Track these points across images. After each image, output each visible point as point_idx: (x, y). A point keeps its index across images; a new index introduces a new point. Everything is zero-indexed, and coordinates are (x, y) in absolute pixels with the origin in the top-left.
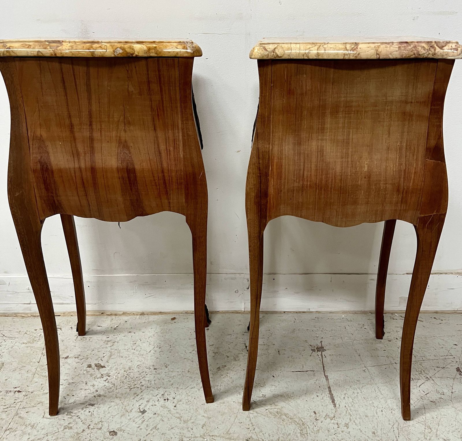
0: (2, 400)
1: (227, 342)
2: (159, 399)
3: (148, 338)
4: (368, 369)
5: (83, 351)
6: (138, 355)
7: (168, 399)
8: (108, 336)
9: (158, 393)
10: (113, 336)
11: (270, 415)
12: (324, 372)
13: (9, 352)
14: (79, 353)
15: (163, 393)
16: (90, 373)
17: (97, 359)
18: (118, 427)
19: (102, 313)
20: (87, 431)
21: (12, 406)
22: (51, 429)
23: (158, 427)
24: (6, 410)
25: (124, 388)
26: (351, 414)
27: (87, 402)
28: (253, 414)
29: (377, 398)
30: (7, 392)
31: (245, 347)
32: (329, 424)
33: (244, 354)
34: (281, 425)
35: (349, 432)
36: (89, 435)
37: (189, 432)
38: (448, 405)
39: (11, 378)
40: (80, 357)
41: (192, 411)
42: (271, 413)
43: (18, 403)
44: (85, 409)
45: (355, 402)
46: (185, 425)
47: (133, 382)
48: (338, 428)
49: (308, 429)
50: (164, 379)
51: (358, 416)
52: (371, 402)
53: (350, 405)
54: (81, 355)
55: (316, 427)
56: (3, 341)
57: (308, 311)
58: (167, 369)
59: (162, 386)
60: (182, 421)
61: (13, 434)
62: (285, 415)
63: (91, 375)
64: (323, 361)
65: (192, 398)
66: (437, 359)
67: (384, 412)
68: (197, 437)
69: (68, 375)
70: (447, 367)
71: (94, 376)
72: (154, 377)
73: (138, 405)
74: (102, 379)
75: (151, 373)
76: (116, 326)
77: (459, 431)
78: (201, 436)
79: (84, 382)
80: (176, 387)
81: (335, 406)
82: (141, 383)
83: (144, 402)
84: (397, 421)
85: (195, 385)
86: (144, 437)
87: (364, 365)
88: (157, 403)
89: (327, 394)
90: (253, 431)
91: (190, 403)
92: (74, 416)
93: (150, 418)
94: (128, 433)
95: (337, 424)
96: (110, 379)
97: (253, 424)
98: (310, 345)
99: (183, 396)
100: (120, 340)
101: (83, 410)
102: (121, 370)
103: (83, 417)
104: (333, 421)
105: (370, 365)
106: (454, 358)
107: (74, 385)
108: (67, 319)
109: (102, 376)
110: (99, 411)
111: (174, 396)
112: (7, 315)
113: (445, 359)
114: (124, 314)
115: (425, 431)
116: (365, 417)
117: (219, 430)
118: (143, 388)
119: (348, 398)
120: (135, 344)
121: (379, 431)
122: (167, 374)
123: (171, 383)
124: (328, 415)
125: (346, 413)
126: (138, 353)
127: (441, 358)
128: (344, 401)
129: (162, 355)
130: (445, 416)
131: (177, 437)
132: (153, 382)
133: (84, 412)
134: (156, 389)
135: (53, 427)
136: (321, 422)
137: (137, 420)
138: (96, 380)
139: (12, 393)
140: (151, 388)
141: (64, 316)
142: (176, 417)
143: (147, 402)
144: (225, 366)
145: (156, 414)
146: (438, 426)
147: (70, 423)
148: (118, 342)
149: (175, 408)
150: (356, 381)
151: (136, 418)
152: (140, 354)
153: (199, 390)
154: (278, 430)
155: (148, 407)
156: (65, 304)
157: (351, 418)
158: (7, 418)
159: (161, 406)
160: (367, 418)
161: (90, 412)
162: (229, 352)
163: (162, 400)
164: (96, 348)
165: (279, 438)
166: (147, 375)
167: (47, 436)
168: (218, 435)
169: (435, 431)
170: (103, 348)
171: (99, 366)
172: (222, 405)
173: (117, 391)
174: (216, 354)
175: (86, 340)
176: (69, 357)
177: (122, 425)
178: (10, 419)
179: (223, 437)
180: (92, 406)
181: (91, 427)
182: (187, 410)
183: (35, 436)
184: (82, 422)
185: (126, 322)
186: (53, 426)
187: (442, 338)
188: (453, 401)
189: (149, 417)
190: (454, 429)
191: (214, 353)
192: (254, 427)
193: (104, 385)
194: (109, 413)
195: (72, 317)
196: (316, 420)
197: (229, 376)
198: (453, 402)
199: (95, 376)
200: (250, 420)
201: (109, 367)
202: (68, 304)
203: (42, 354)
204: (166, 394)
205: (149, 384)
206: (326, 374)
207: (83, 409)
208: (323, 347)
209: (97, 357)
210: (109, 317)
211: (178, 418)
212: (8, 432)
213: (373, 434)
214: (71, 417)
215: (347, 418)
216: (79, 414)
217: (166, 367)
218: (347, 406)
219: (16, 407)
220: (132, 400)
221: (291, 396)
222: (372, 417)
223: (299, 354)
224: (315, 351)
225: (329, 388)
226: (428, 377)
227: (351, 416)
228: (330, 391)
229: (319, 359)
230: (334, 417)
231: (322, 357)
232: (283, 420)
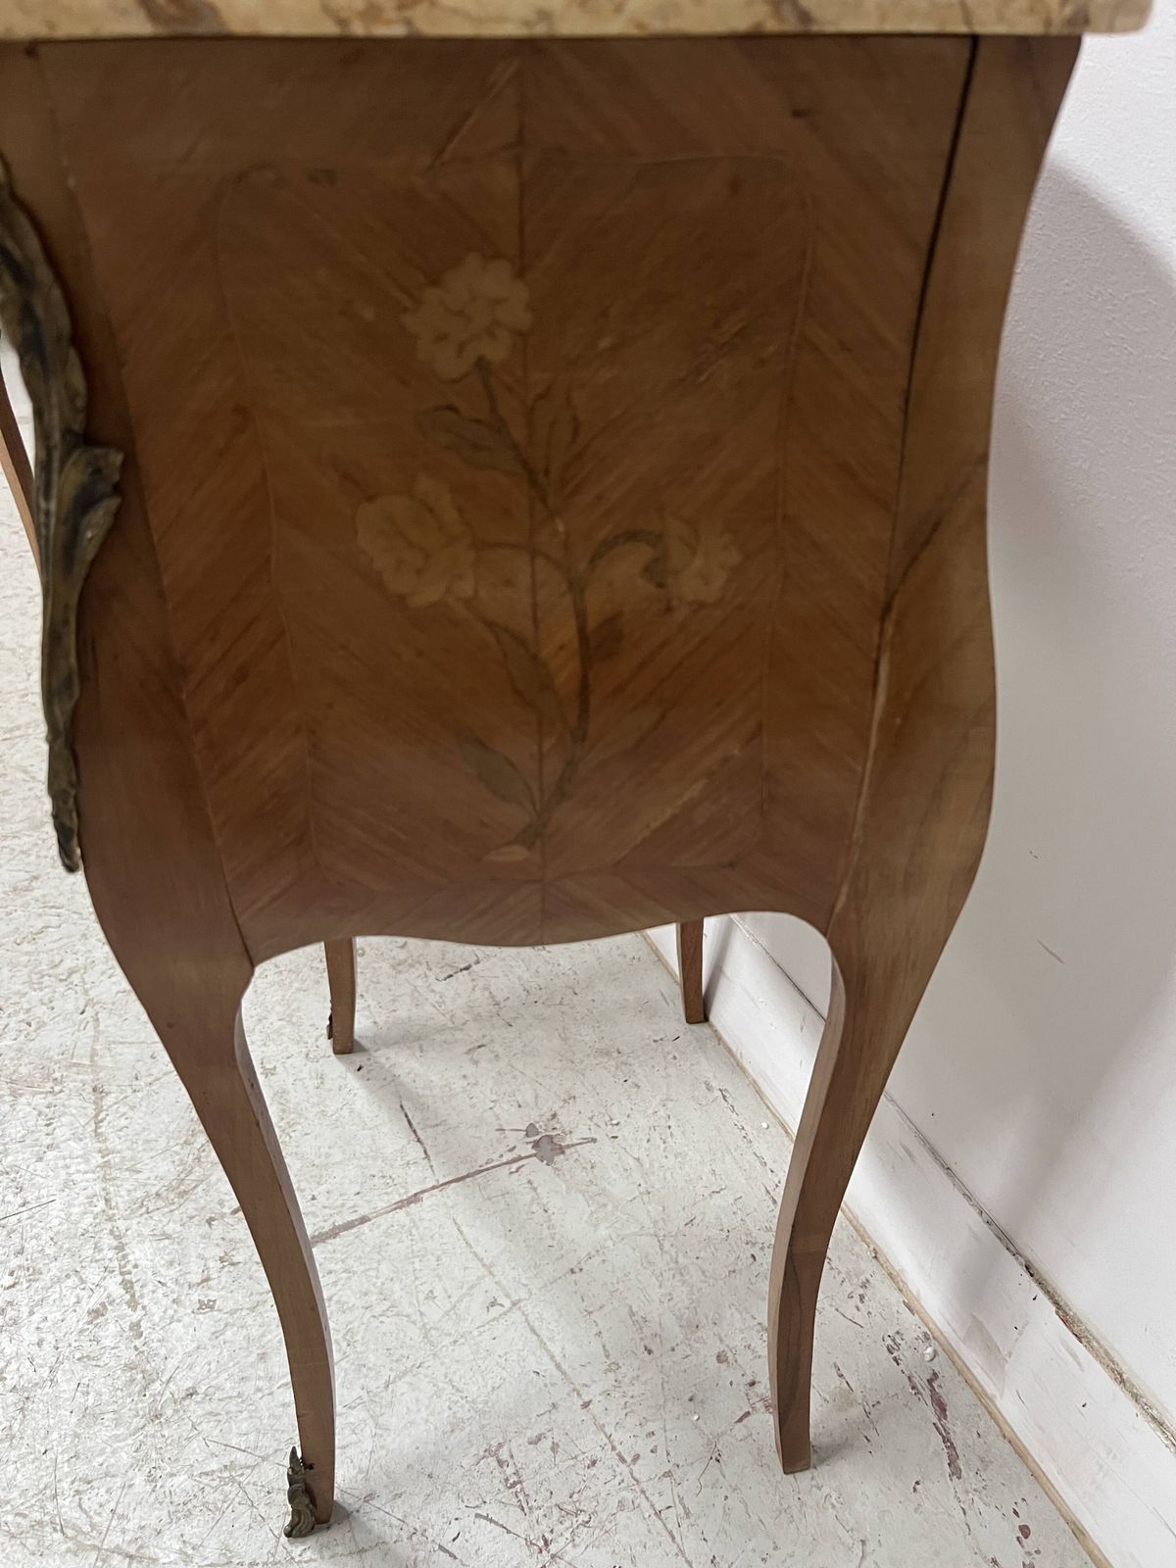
4: (505, 1314)
12: (434, 1188)
29: (362, 1371)
31: (460, 966)
32: (201, 1257)
33: (429, 974)
34: (168, 1143)
35: (178, 1320)
37: (99, 975)
48: (186, 1286)
49: (165, 1210)
55: (182, 1229)
64: (487, 1169)
87: (523, 1296)
95: (207, 1280)
98: (555, 1115)
104: (217, 1266)
105: (533, 1319)
121: (205, 1408)
124: (238, 1246)
136: (202, 1237)
150: (426, 1288)
157: (243, 1313)
160: (253, 1358)
179: (97, 1040)
196: (209, 1221)
206: (427, 1195)
208: (563, 1153)
213: (182, 1393)
215: (235, 1301)
221: (292, 1134)
222: (261, 1374)
223: (495, 1098)
224: (527, 1135)
225: (364, 1220)
226: (553, 1548)
227: (253, 1309)
228: (349, 1226)
229: (495, 1156)
230: (232, 1264)
231: (508, 1163)
232: (185, 1142)
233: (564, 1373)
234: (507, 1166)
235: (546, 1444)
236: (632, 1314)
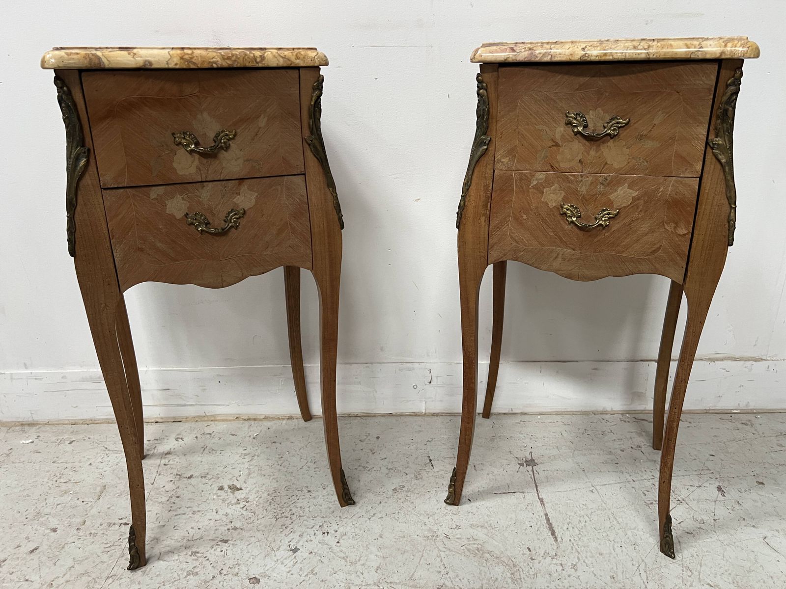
0: (102, 535)
1: (404, 454)
2: (316, 532)
3: (298, 450)
4: (597, 490)
5: (212, 468)
6: (286, 473)
7: (328, 533)
8: (245, 448)
9: (314, 524)
10: (252, 448)
11: (468, 553)
12: (538, 494)
13: (114, 470)
14: (207, 471)
15: (321, 524)
16: (222, 498)
17: (230, 479)
18: (261, 572)
19: (237, 418)
20: (219, 578)
21: (116, 543)
22: (169, 575)
23: (316, 570)
24: (108, 549)
25: (269, 517)
26: (579, 551)
27: (218, 537)
28: (444, 552)
29: (613, 528)
30: (110, 525)
31: (429, 461)
32: (550, 565)
33: (427, 470)
34: (484, 566)
35: (579, 576)
36: (222, 583)
37: (358, 578)
38: (711, 538)
39: (115, 505)
40: (208, 476)
41: (361, 549)
42: (469, 550)
43: (124, 540)
44: (215, 548)
45: (583, 534)
46: (352, 568)
47: (279, 509)
48: (563, 571)
49: (521, 573)
50: (321, 505)
51: (589, 554)
52: (605, 534)
53: (577, 539)
54: (210, 473)
55: (533, 569)
56: (106, 456)
57: (511, 412)
58: (325, 491)
59: (319, 514)
60: (348, 562)
61: (117, 583)
62: (489, 553)
63: (224, 501)
64: (535, 479)
65: (360, 530)
66: (689, 475)
67: (623, 548)
68: (370, 585)
69: (192, 500)
70: (704, 485)
71: (227, 502)
72: (308, 502)
73: (287, 542)
74: (237, 505)
75: (303, 497)
76: (255, 435)
77: (730, 574)
78: (375, 584)
79: (214, 510)
80: (338, 516)
81: (556, 539)
82: (291, 510)
83: (296, 536)
84: (643, 561)
85: (364, 514)
86: (297, 586)
87: (590, 484)
88: (313, 538)
89: (544, 524)
90: (446, 576)
91: (358, 537)
92: (201, 557)
93: (304, 559)
94: (275, 580)
95: (561, 565)
96: (249, 506)
97: (446, 566)
98: (516, 458)
99: (349, 528)
100: (261, 453)
101: (213, 549)
102: (263, 493)
103: (212, 559)
104: (555, 561)
105: (600, 484)
106: (712, 473)
107: (200, 514)
108: (190, 425)
109: (239, 502)
110: (234, 550)
111: (336, 528)
112: (110, 421)
113: (700, 474)
114: (266, 418)
115: (683, 574)
116: (598, 555)
117: (399, 574)
118: (294, 517)
119: (573, 528)
120: (282, 457)
121: (620, 574)
122: (325, 498)
123: (332, 510)
124: (547, 552)
125: (572, 549)
126: (285, 470)
127: (695, 473)
128: (568, 533)
129: (318, 473)
130: (709, 553)
131: (343, 585)
132: (307, 509)
133: (214, 551)
134: (312, 518)
135: (172, 573)
136: (539, 563)
137: (286, 562)
138: (230, 506)
139: (117, 527)
140: (305, 518)
141: (186, 421)
142: (340, 557)
143: (299, 536)
144: (404, 487)
145: (312, 553)
146: (701, 566)
147: (195, 567)
148: (258, 456)
149: (338, 545)
150: (581, 506)
151: (286, 559)
152: (288, 472)
153: (369, 519)
154: (480, 573)
155: (301, 543)
156: (188, 405)
157: (580, 556)
158: (110, 560)
159: (319, 543)
160: (601, 557)
161: (222, 551)
162: (408, 467)
163: (319, 534)
164: (229, 464)
165: (482, 585)
166: (298, 499)
167: (164, 585)
168: (398, 581)
169: (697, 574)
170: (239, 464)
171: (234, 489)
172: (401, 539)
173: (259, 522)
174: (392, 471)
175: (216, 453)
176: (194, 476)
177: (266, 569)
178: (113, 561)
179: (406, 584)
180: (225, 543)
181: (224, 572)
182: (354, 548)
183: (148, 585)
184: (212, 565)
185: (269, 429)
186: (173, 571)
187: (693, 446)
188: (717, 532)
189: (302, 557)
190: (722, 570)
191: (387, 469)
192: (448, 570)
193: (240, 514)
194: (248, 552)
195: (197, 423)
196: (532, 559)
197: (409, 500)
198: (718, 534)
199: (229, 501)
200: (441, 561)
201: (248, 489)
202: (191, 405)
203: (157, 473)
204: (325, 525)
205: (301, 512)
206: (540, 497)
207: (212, 547)
208: (534, 460)
209: (231, 476)
210: (247, 423)
211: (343, 558)
212: (110, 580)
213: (613, 580)
214: (196, 558)
215: (574, 557)
216: (208, 554)
217: (324, 489)
218: (572, 539)
219: (122, 546)
220: (279, 535)
222: (608, 555)
223: (502, 469)
224: (523, 466)
225: (546, 515)
226: (681, 500)
227: (579, 553)
228: (548, 520)
229: (530, 476)
230: (556, 555)
231: (534, 473)
232: (486, 561)
233: (622, 482)
234: (535, 474)
235: (646, 493)
236: (603, 463)
